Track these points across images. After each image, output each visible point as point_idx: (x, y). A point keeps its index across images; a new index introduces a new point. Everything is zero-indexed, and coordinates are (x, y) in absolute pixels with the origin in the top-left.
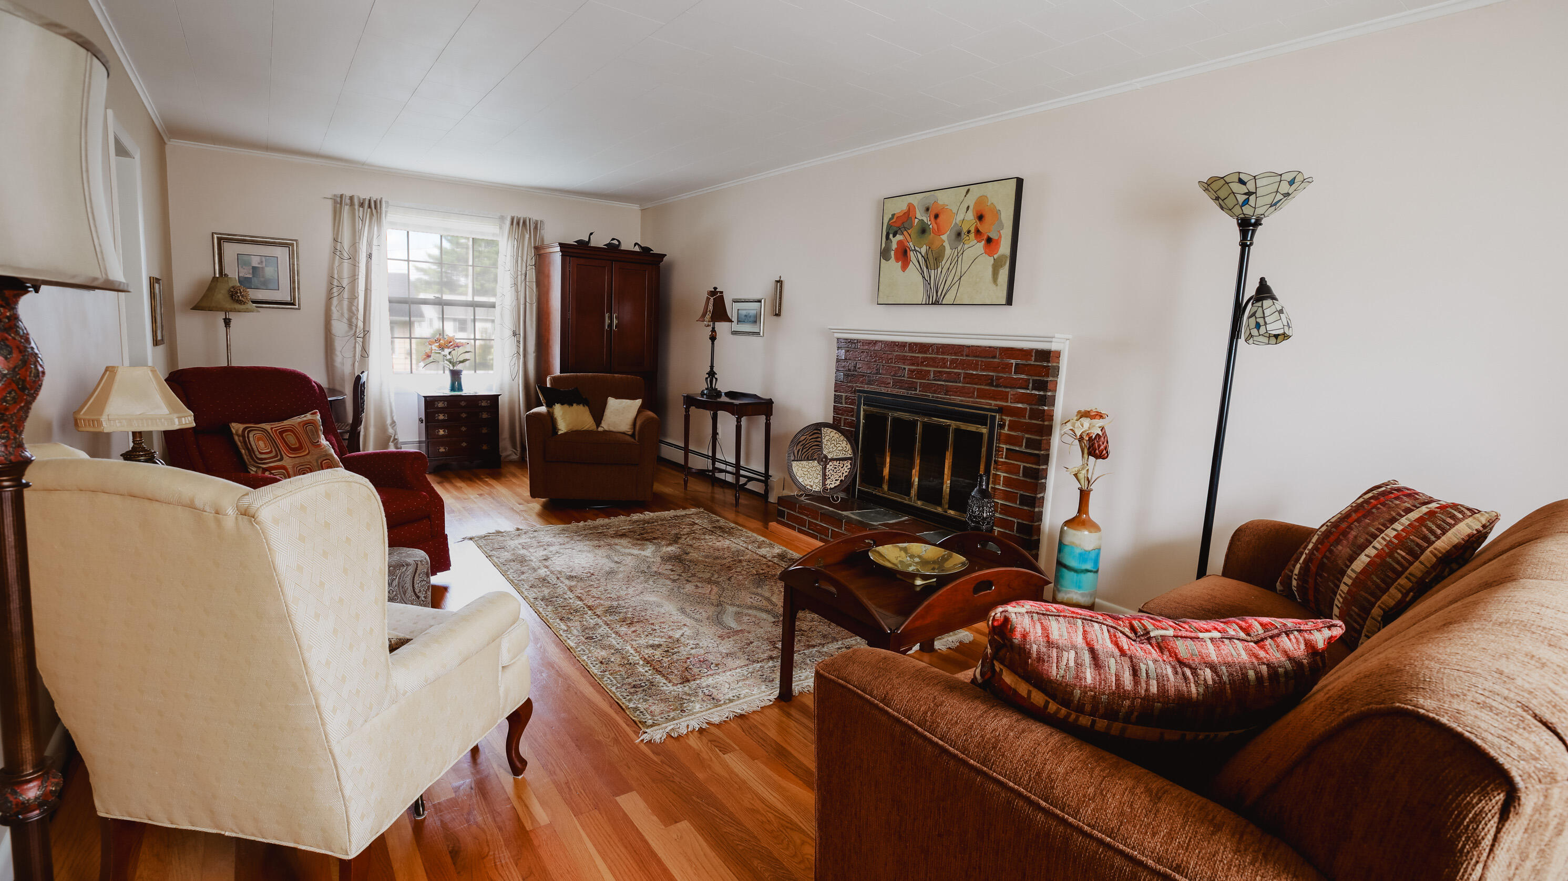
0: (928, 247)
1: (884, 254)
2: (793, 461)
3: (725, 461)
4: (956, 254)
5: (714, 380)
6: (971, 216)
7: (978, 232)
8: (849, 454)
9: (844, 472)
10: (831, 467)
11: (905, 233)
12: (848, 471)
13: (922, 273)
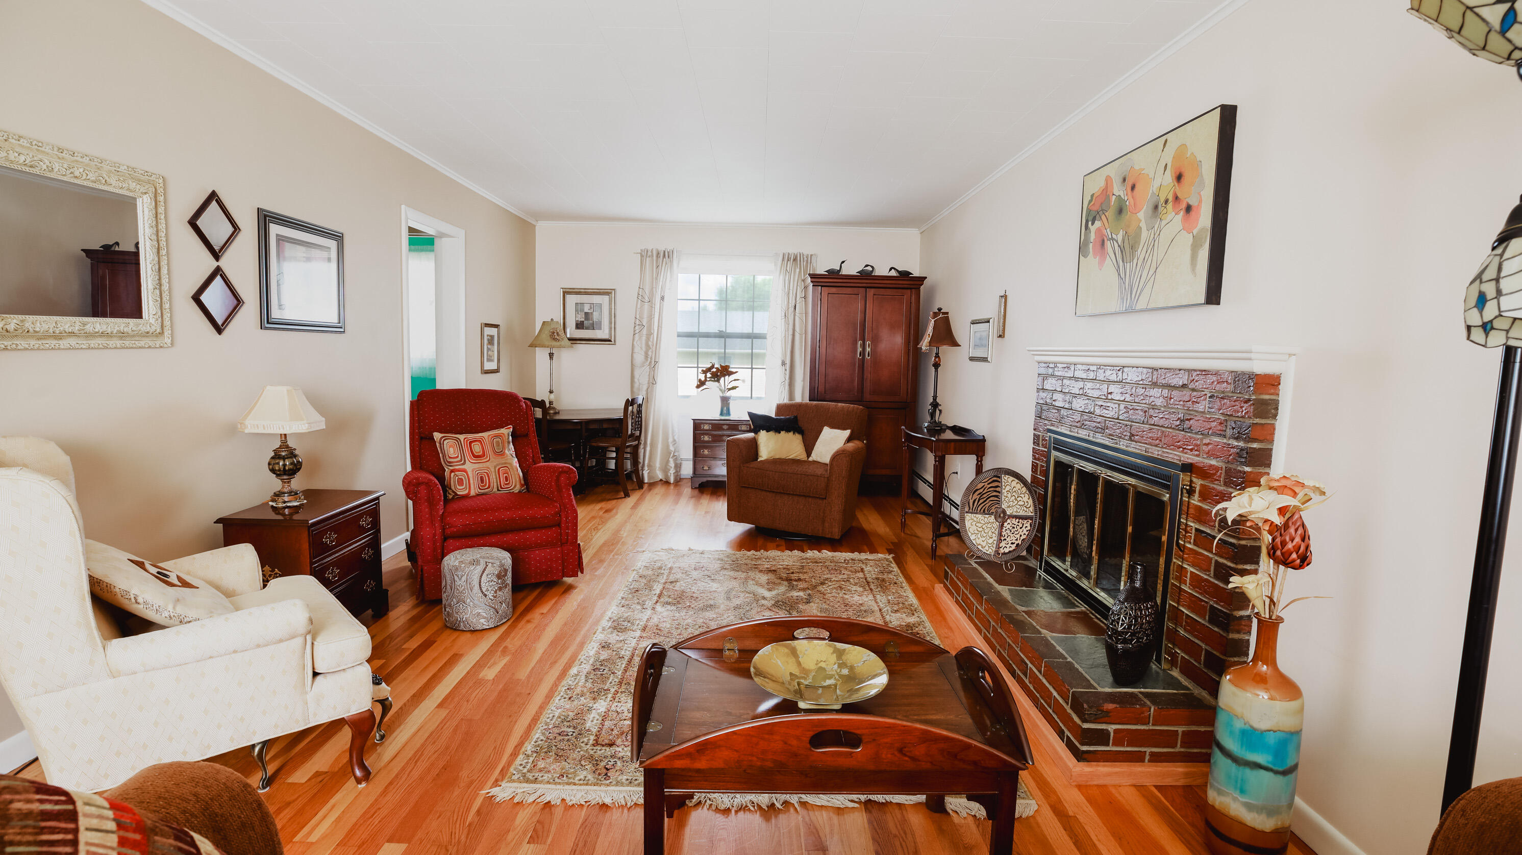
0: (1124, 232)
1: (1083, 249)
2: (967, 512)
3: (951, 504)
4: (1152, 236)
5: (938, 412)
6: (1169, 178)
7: (1176, 198)
8: (1030, 512)
9: (1022, 534)
10: (1008, 526)
11: (1103, 217)
12: (1027, 533)
13: (1118, 270)
